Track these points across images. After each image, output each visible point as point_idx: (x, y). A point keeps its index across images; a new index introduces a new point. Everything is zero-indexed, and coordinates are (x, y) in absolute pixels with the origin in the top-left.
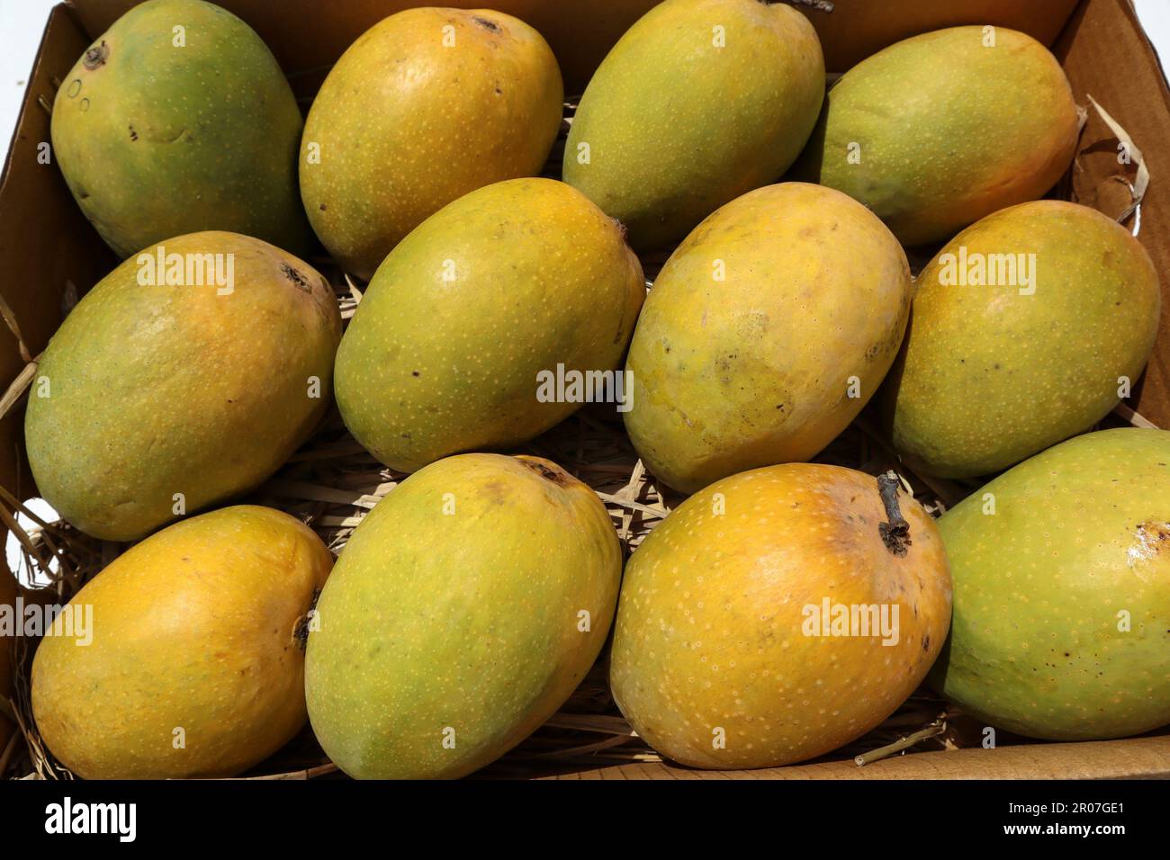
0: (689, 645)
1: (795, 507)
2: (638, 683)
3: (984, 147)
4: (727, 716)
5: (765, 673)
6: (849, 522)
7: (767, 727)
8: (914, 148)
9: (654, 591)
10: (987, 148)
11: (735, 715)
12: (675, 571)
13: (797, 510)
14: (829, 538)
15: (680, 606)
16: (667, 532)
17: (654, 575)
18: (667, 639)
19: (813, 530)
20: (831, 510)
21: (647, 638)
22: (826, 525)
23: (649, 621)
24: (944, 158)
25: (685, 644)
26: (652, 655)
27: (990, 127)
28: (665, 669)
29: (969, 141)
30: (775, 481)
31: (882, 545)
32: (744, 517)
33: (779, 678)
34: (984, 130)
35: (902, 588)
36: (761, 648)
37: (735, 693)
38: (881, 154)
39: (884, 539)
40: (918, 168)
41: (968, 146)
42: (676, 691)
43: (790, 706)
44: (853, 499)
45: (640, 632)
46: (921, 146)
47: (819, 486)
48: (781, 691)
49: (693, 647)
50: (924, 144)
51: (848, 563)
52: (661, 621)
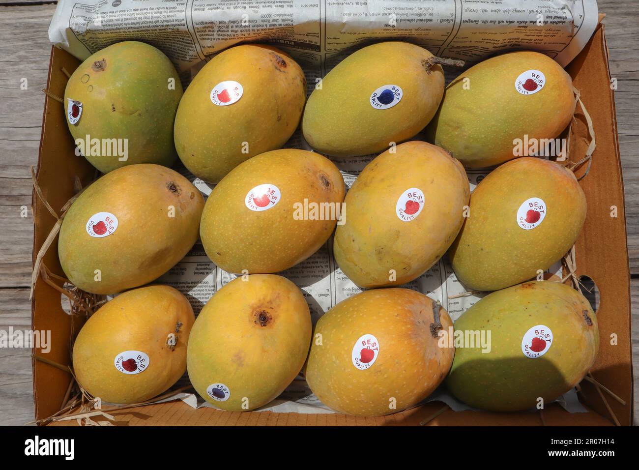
0: (344, 369)
1: (397, 316)
2: (319, 379)
3: (523, 127)
4: (356, 399)
5: (376, 386)
6: (418, 324)
7: (372, 405)
8: (486, 129)
9: (332, 343)
10: (524, 127)
11: (360, 399)
12: (342, 336)
13: (398, 318)
14: (410, 333)
15: (343, 352)
16: (339, 316)
17: (332, 336)
18: (335, 365)
19: (403, 328)
20: (411, 318)
21: (326, 362)
22: (409, 326)
23: (328, 355)
24: (502, 134)
25: (343, 369)
26: (327, 370)
27: (525, 116)
28: (332, 377)
29: (514, 125)
30: (389, 301)
31: (430, 334)
32: (375, 318)
33: (381, 388)
34: (522, 118)
35: (436, 354)
36: (375, 376)
37: (361, 392)
38: (470, 132)
39: (432, 332)
40: (489, 139)
41: (514, 127)
42: (336, 386)
43: (384, 399)
44: (421, 312)
45: (323, 359)
46: (490, 129)
47: (407, 306)
48: (381, 393)
49: (346, 371)
50: (491, 128)
51: (416, 344)
52: (334, 357)
